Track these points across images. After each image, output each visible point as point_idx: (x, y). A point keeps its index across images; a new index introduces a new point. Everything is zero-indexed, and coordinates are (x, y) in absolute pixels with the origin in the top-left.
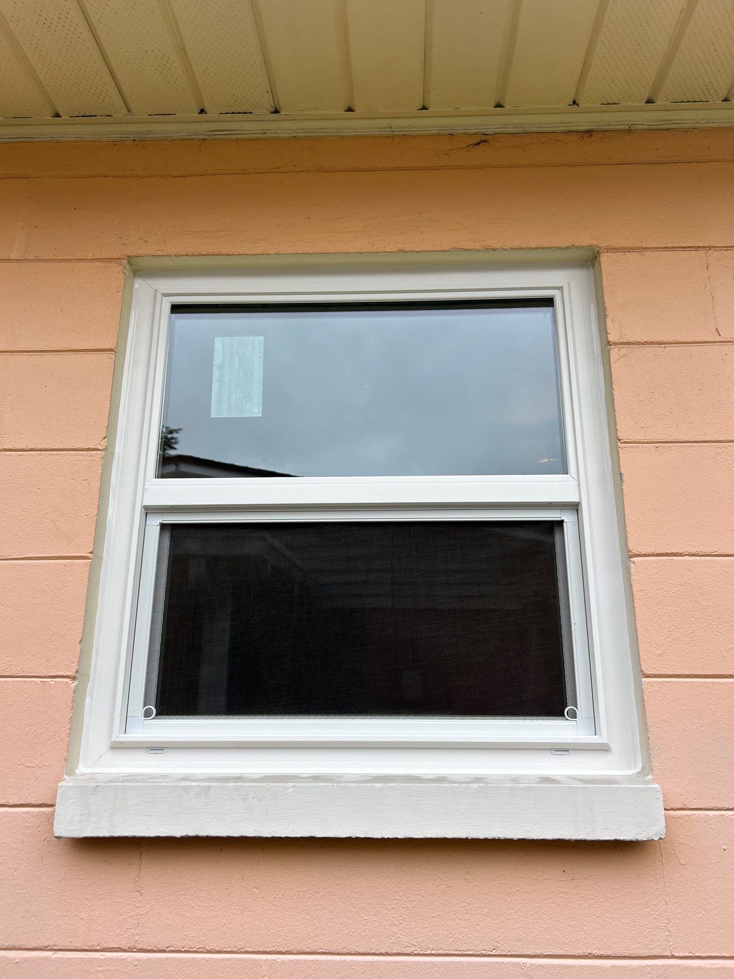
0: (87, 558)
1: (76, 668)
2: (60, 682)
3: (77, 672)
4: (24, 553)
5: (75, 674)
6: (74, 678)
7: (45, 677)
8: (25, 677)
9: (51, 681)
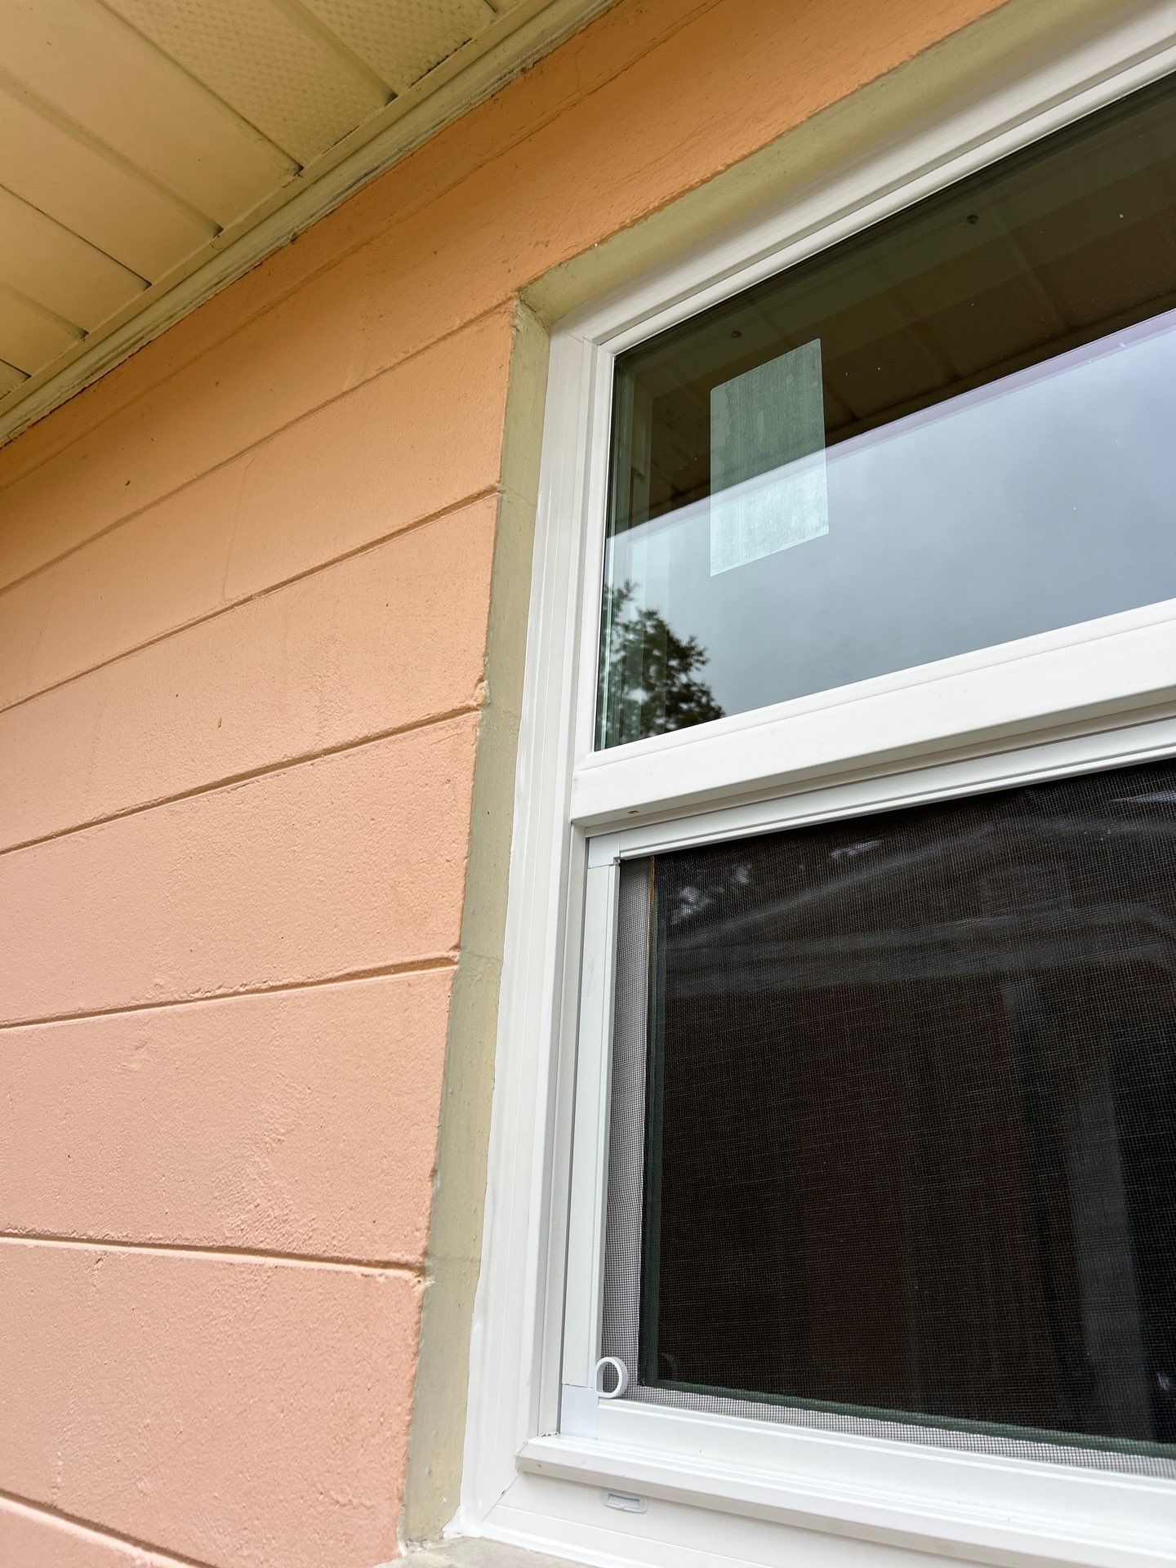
0: (447, 961)
1: (424, 1243)
2: (396, 1278)
3: (426, 1254)
4: (345, 965)
5: (421, 1260)
6: (422, 1271)
7: (369, 1264)
8: (337, 1260)
9: (381, 1275)
